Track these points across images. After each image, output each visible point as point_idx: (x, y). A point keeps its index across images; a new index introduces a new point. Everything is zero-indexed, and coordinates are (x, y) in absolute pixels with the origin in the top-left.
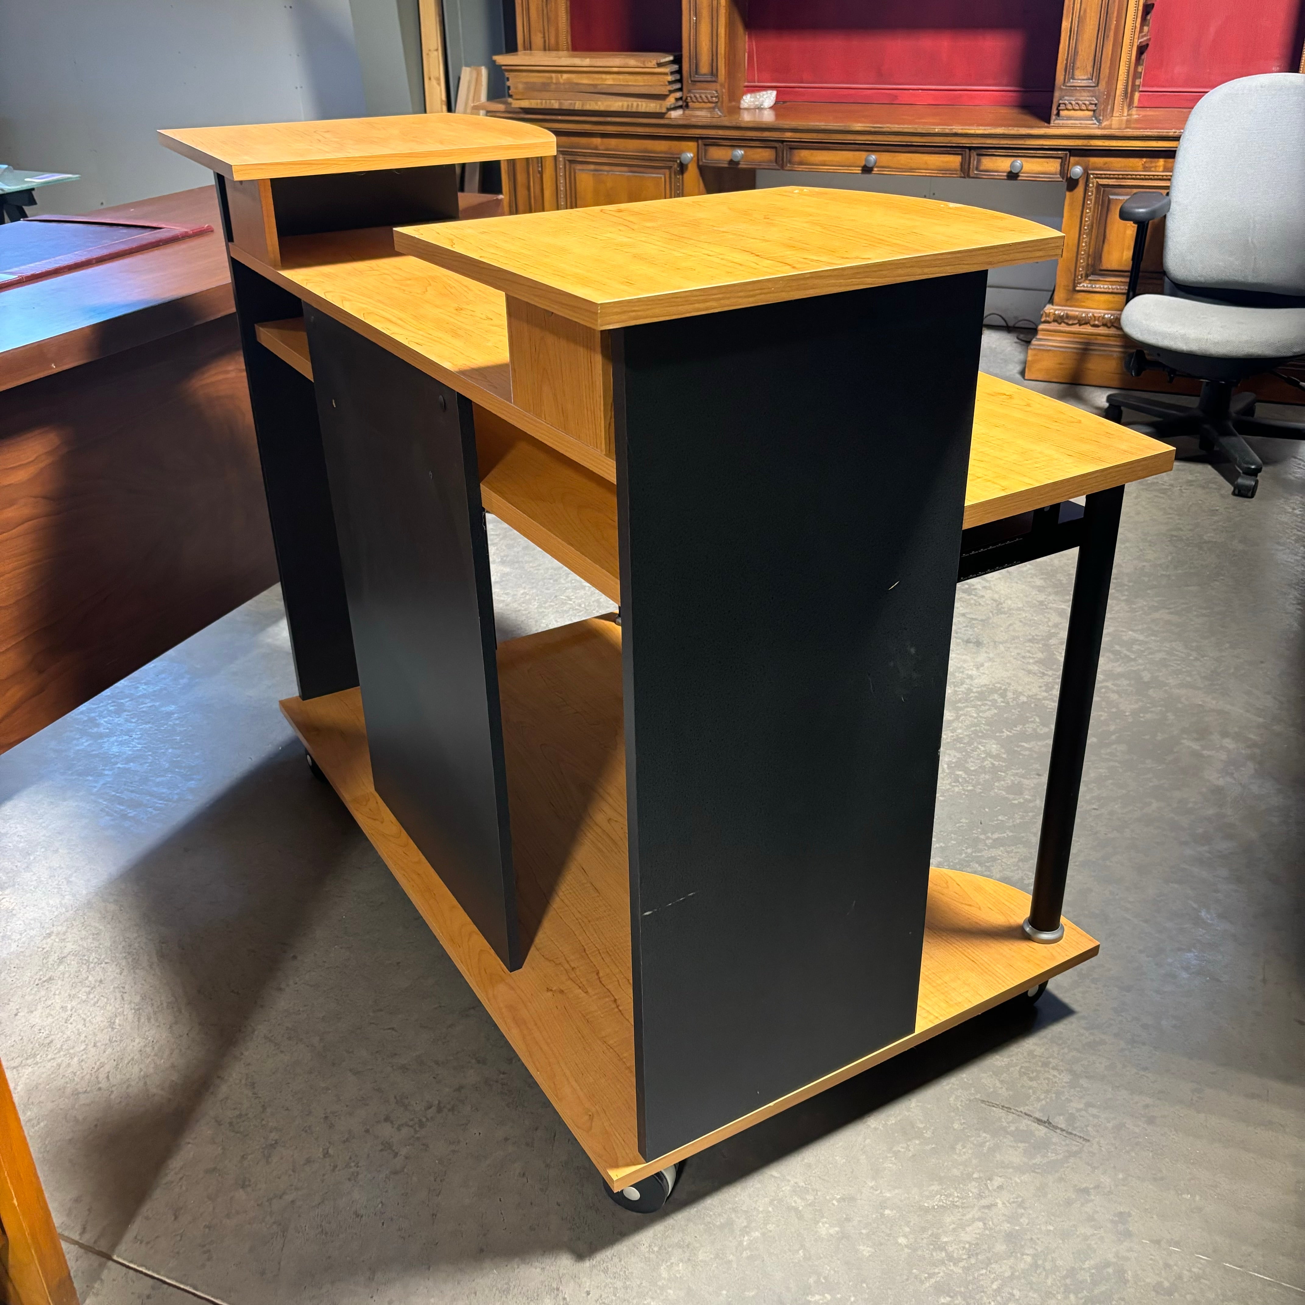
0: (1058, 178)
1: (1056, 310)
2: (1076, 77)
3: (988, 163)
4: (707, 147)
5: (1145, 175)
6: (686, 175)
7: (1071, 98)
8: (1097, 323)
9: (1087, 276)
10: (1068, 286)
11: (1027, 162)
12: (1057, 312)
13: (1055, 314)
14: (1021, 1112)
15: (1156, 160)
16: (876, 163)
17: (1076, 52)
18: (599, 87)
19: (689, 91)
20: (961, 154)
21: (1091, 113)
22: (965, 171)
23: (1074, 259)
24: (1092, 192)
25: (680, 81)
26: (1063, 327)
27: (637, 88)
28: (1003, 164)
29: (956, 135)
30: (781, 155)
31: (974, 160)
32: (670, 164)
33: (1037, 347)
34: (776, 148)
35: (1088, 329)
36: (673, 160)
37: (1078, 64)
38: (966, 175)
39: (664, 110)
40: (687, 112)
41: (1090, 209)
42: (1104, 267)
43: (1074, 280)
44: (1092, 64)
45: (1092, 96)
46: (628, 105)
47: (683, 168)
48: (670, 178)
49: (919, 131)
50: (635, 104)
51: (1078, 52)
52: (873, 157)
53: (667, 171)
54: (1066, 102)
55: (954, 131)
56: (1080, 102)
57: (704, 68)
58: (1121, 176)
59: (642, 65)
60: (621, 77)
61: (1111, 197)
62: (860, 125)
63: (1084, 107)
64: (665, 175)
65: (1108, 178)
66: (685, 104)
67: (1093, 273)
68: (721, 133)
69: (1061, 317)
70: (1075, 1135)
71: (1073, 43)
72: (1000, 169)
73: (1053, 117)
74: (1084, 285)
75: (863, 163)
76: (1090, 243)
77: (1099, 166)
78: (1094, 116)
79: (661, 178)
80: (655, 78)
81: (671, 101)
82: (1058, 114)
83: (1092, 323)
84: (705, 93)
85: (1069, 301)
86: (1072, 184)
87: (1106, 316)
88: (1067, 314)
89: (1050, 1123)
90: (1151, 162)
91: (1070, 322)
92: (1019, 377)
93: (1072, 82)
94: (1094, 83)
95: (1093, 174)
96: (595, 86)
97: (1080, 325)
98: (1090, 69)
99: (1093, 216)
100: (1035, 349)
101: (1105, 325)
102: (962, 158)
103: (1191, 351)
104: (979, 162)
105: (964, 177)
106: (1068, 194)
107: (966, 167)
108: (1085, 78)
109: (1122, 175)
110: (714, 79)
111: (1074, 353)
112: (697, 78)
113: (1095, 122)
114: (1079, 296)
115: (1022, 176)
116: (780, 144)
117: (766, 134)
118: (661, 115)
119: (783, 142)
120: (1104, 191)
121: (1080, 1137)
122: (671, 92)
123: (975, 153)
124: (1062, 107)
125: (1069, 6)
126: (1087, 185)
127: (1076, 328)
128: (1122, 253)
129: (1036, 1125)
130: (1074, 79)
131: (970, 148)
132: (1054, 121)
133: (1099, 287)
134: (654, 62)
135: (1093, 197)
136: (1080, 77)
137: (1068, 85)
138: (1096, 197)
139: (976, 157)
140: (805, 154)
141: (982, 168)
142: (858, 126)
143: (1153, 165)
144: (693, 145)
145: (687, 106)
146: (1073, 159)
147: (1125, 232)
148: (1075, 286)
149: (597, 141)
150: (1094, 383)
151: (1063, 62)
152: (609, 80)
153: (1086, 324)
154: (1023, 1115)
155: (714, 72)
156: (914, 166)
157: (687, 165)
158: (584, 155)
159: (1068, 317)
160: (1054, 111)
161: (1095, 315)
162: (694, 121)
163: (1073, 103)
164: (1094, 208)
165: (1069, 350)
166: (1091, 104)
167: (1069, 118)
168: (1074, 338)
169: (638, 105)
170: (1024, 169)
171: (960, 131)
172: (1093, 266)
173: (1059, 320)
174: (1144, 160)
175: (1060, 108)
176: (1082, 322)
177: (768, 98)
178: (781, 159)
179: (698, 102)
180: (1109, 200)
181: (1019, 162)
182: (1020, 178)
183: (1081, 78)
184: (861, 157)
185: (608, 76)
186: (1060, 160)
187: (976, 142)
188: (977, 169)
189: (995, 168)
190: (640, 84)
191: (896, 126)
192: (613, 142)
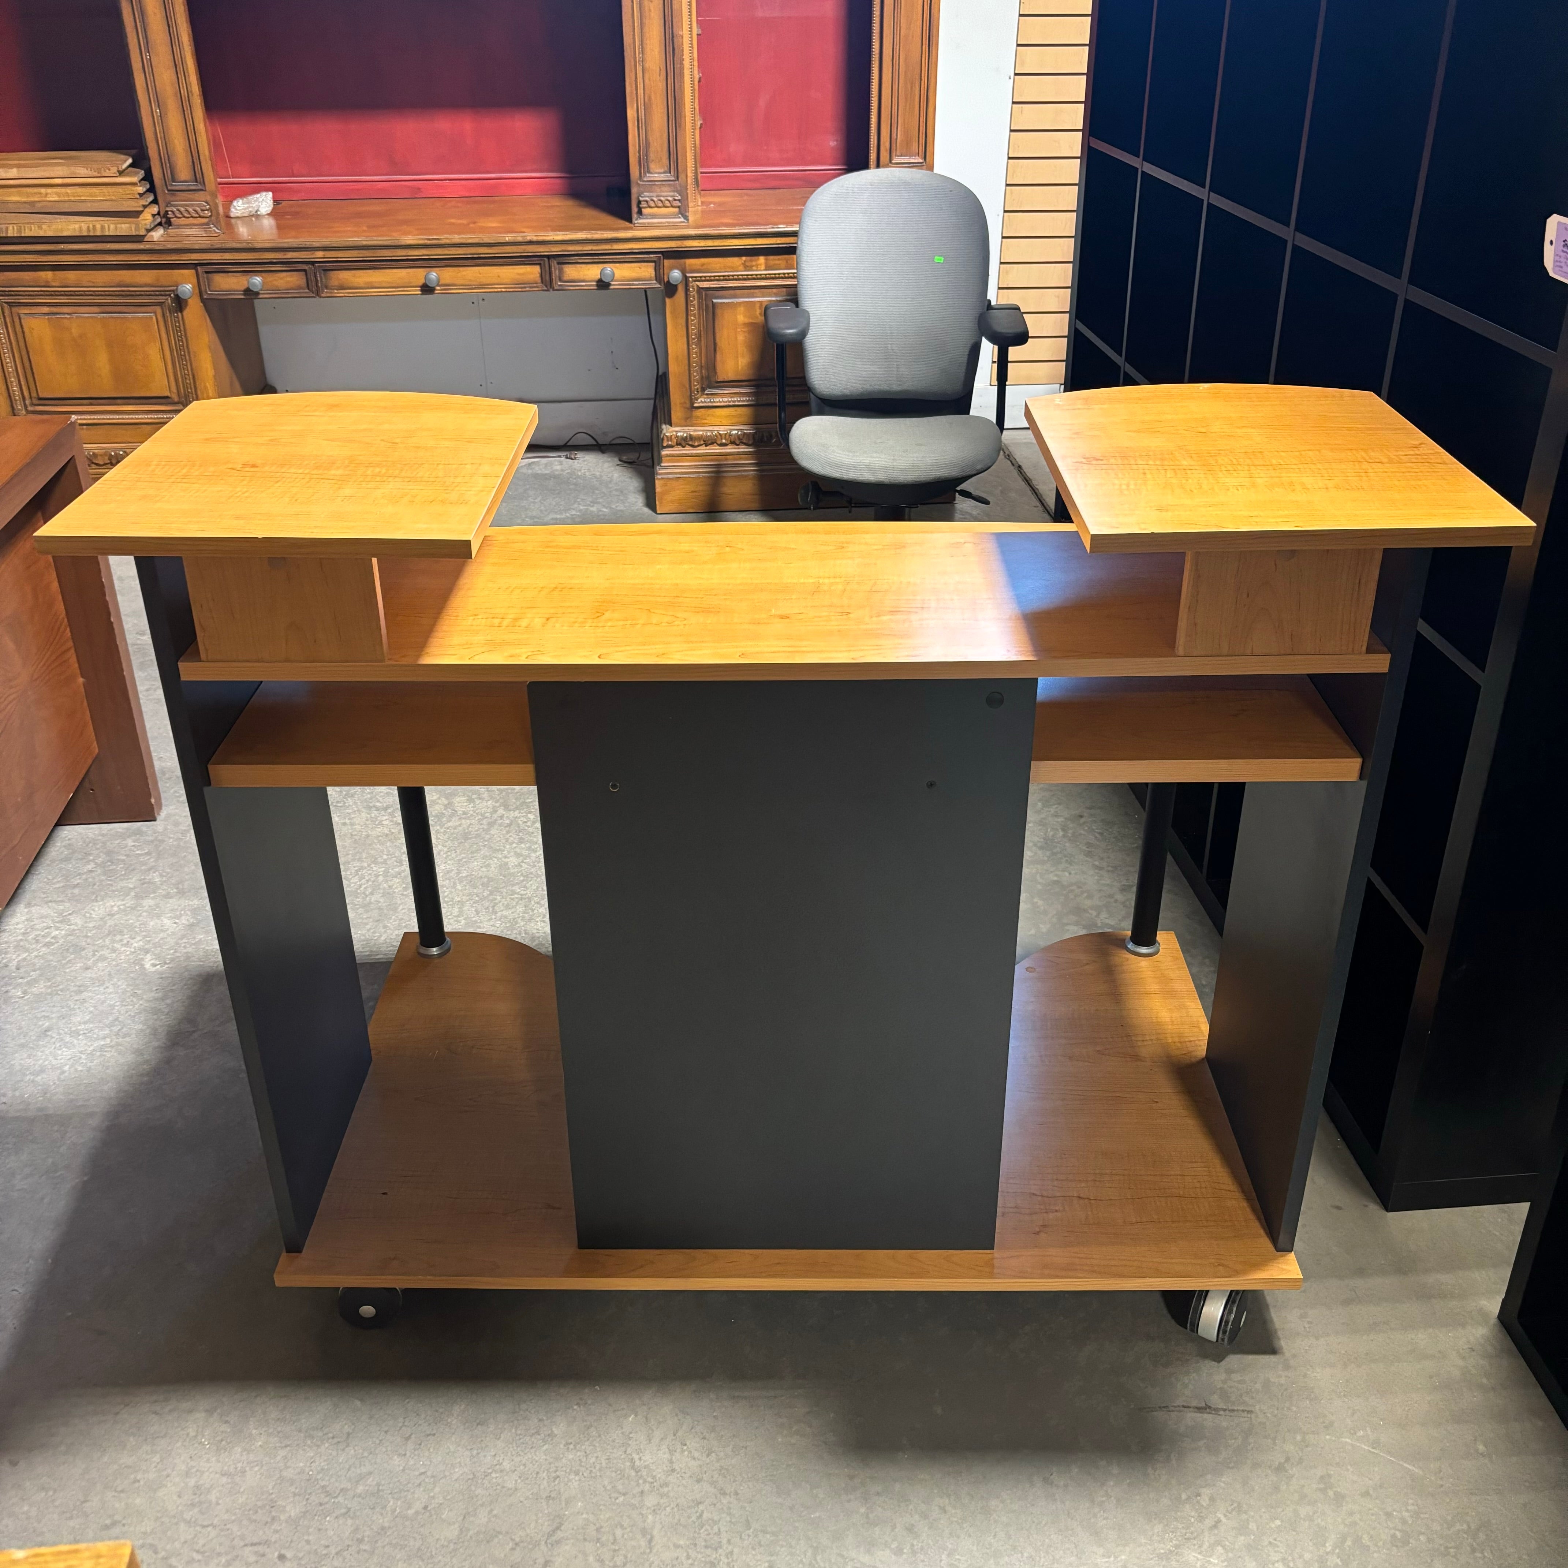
0: (655, 284)
1: (677, 432)
2: (651, 171)
3: (571, 272)
4: (210, 275)
5: (747, 275)
6: (185, 313)
7: (651, 194)
8: (724, 441)
9: (703, 390)
10: (685, 403)
11: (617, 268)
12: (679, 434)
13: (677, 437)
14: (1179, 1406)
15: (756, 258)
16: (439, 281)
17: (648, 144)
18: (38, 205)
19: (168, 204)
20: (540, 264)
21: (677, 210)
22: (548, 282)
23: (687, 372)
24: (694, 297)
25: (152, 189)
26: (688, 450)
27: (96, 204)
28: (592, 272)
29: (531, 243)
30: (313, 278)
31: (555, 270)
32: (162, 299)
33: (666, 476)
34: (305, 271)
35: (715, 449)
36: (164, 294)
37: (652, 156)
38: (549, 287)
39: (143, 232)
40: (171, 231)
41: (694, 315)
42: (720, 379)
43: (691, 395)
44: (667, 156)
45: (674, 191)
46: (88, 227)
47: (180, 304)
48: (164, 315)
49: (487, 240)
50: (98, 226)
51: (649, 143)
52: (433, 275)
53: (158, 309)
54: (647, 199)
55: (529, 238)
56: (662, 199)
57: (184, 172)
58: (722, 278)
59: (96, 174)
60: (69, 190)
61: (714, 301)
62: (410, 237)
63: (668, 204)
64: (155, 313)
65: (708, 281)
66: (164, 220)
67: (710, 386)
68: (227, 256)
69: (685, 439)
70: (1238, 1410)
71: (642, 132)
72: (587, 278)
73: (635, 216)
74: (701, 401)
75: (422, 281)
76: (701, 353)
77: (695, 267)
78: (680, 213)
79: (151, 318)
80: (120, 189)
81: (147, 218)
82: (640, 212)
83: (719, 442)
84: (192, 205)
85: (688, 421)
86: (670, 289)
87: (734, 432)
88: (690, 435)
89: (1210, 1407)
90: (751, 261)
91: (696, 444)
92: (646, 510)
93: (649, 177)
94: (674, 176)
95: (692, 277)
96: (32, 204)
97: (706, 446)
98: (665, 161)
99: (699, 323)
100: (662, 478)
101: (733, 443)
102: (541, 269)
103: (879, 482)
104: (561, 271)
105: (547, 290)
106: (668, 300)
107: (548, 278)
108: (662, 171)
109: (724, 276)
110: (200, 187)
111: (708, 477)
112: (176, 186)
113: (682, 220)
114: (698, 413)
115: (615, 285)
116: (310, 266)
117: (290, 255)
118: (139, 239)
119: (313, 263)
120: (706, 295)
121: (1243, 1411)
122: (145, 207)
123: (555, 262)
124: (643, 205)
125: (632, 92)
126: (687, 290)
127: (702, 450)
128: (738, 361)
129: (1199, 1415)
130: (649, 172)
131: (549, 257)
132: (638, 221)
133: (718, 401)
134: (114, 170)
135: (695, 302)
136: (657, 171)
137: (645, 179)
138: (699, 303)
139: (557, 266)
140: (345, 276)
141: (566, 278)
142: (409, 240)
143: (754, 263)
144: (189, 273)
145: (169, 223)
146: (667, 262)
147: (736, 338)
148: (692, 403)
149: (49, 275)
150: (734, 508)
151: (635, 154)
152: (52, 195)
153: (712, 443)
154: (1182, 1409)
155: (198, 178)
156: (484, 281)
157: (186, 301)
158: (31, 295)
159: (691, 438)
160: (635, 209)
161: (721, 432)
162: (186, 244)
163: (655, 199)
164: (699, 314)
165: (701, 475)
166: (675, 200)
167: (653, 216)
168: (703, 461)
169: (103, 227)
170: (617, 276)
171: (535, 239)
172: (708, 378)
173: (683, 442)
174: (744, 258)
175: (641, 206)
176: (708, 441)
177: (264, 202)
178: (314, 283)
179: (184, 217)
180: (714, 304)
181: (609, 268)
182: (611, 287)
183: (658, 173)
184: (418, 275)
185: (49, 190)
186: (654, 264)
187: (555, 250)
188: (560, 280)
189: (582, 278)
190: (99, 199)
191: (456, 236)
192: (72, 275)
